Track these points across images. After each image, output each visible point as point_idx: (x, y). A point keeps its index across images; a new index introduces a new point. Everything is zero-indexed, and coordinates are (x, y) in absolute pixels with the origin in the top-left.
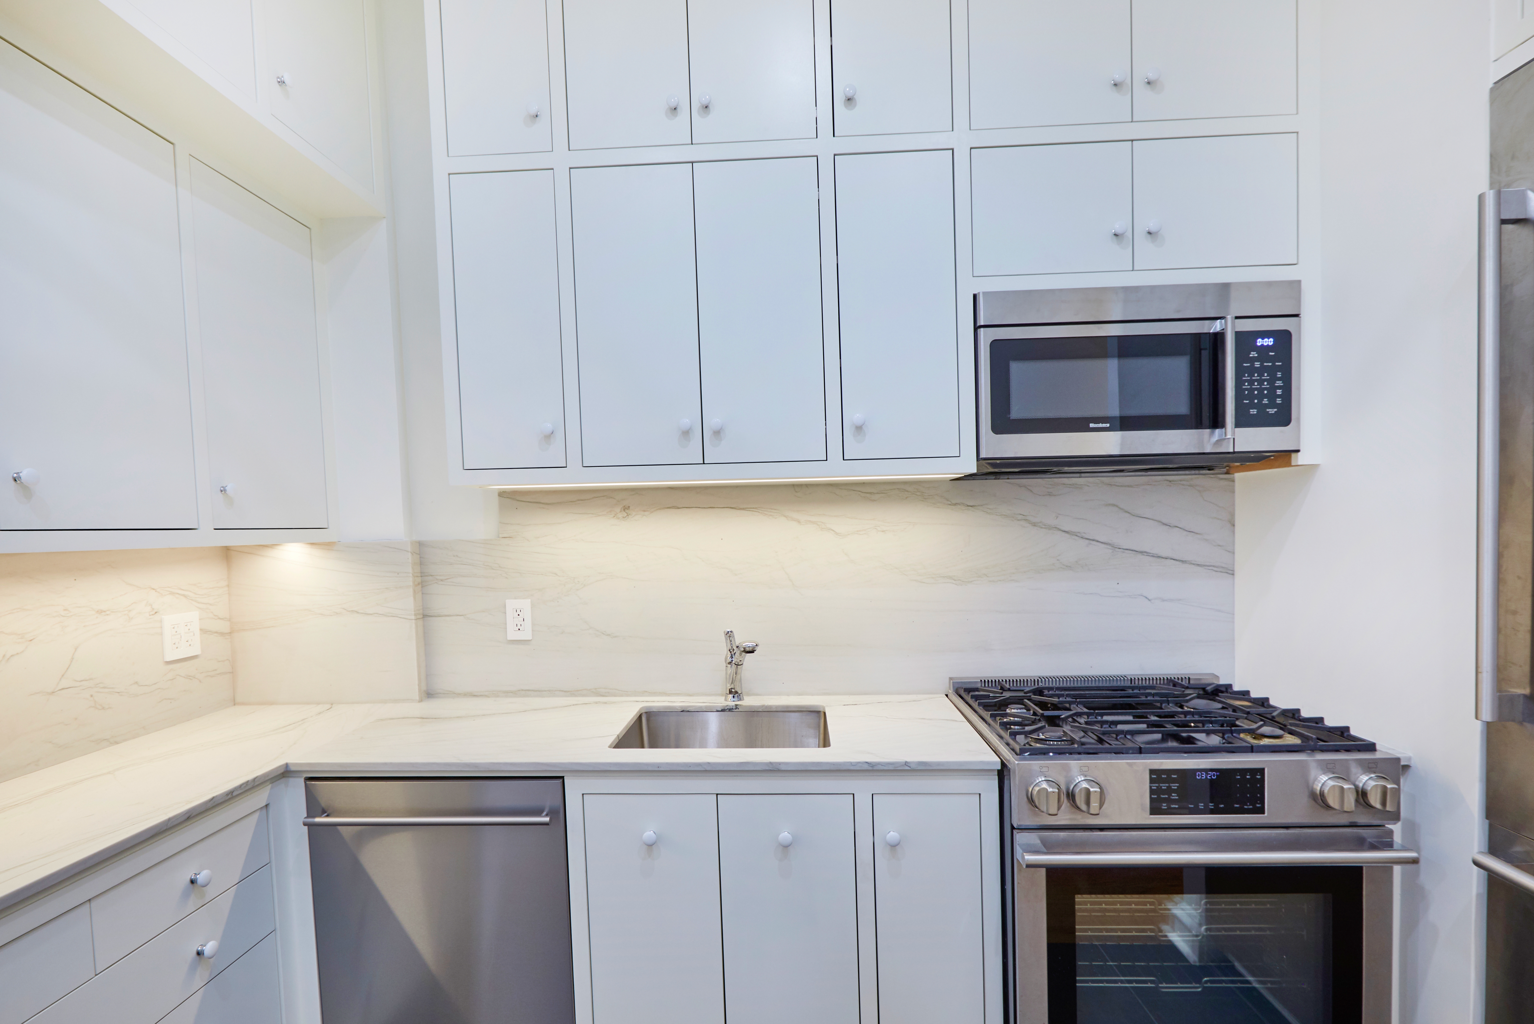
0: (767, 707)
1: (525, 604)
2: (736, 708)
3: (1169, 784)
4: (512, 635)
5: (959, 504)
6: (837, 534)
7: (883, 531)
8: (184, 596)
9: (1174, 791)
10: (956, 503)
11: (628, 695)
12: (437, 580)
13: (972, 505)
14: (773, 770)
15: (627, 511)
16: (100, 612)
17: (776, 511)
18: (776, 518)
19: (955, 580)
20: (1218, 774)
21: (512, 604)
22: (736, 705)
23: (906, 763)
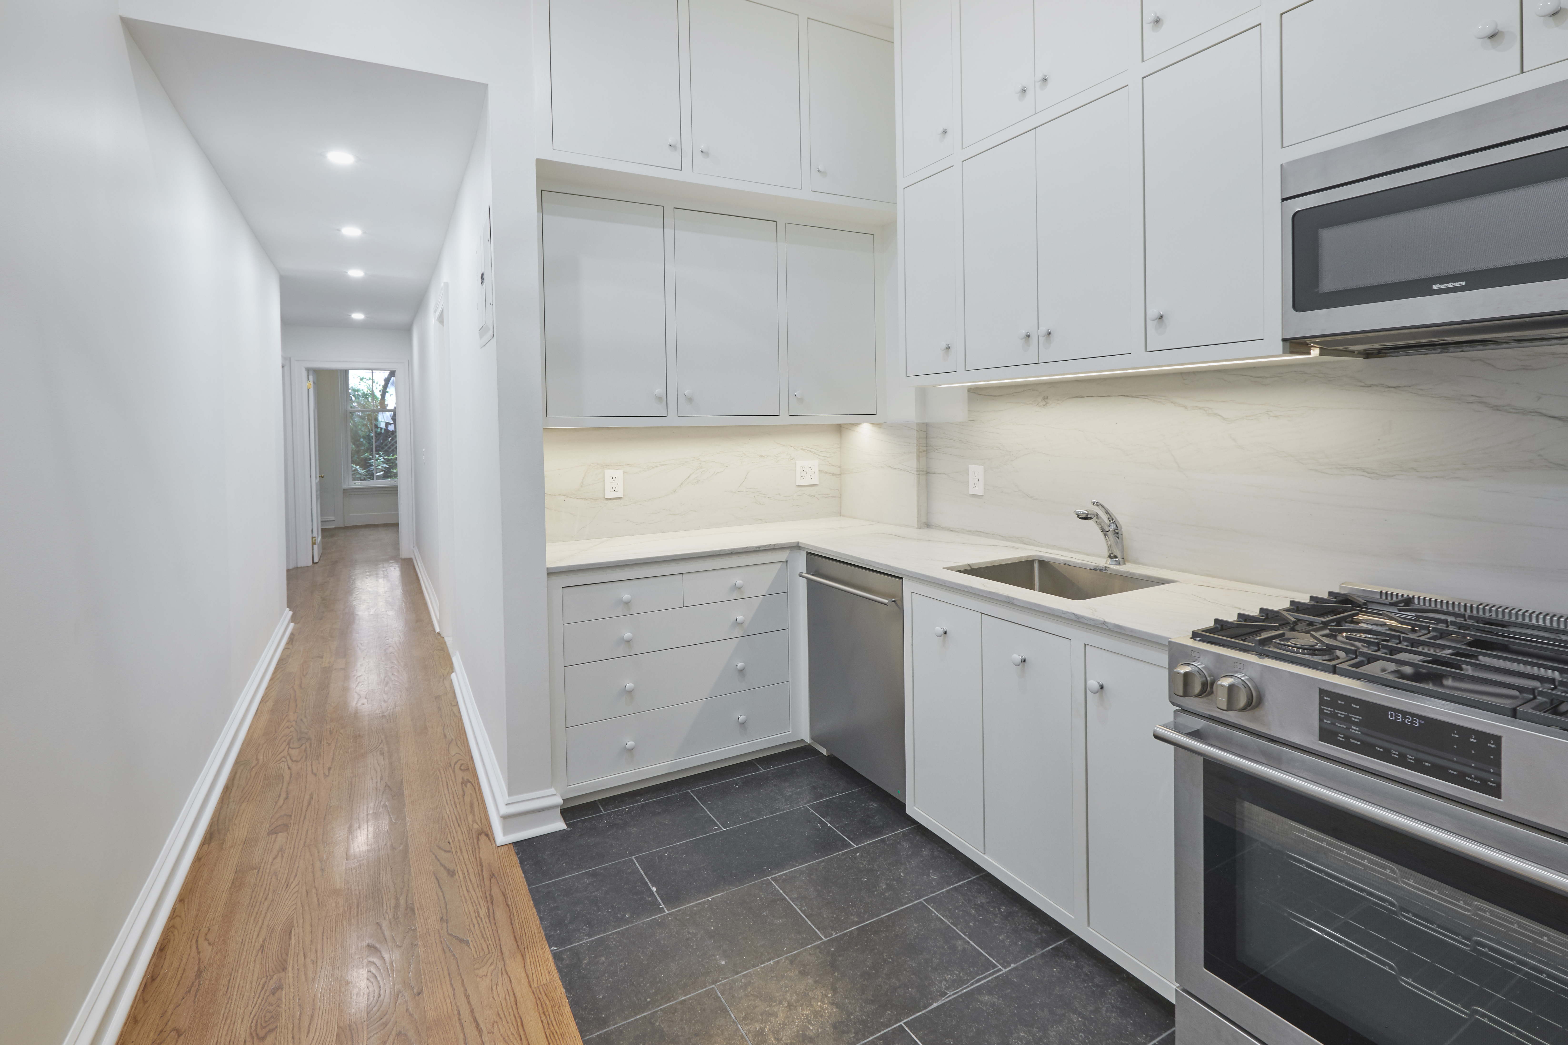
0: (1131, 573)
1: (980, 469)
2: (1105, 570)
3: (1348, 713)
4: (972, 491)
5: (1376, 385)
6: (1224, 419)
7: (1275, 417)
8: (810, 451)
9: (1355, 724)
10: (1372, 385)
11: (1042, 547)
12: (934, 449)
13: (1395, 386)
14: (1009, 602)
15: (1046, 400)
16: (761, 456)
17: (1163, 398)
18: (1164, 405)
19: (1368, 473)
20: (1422, 722)
21: (972, 468)
22: (1106, 567)
23: (1104, 623)
